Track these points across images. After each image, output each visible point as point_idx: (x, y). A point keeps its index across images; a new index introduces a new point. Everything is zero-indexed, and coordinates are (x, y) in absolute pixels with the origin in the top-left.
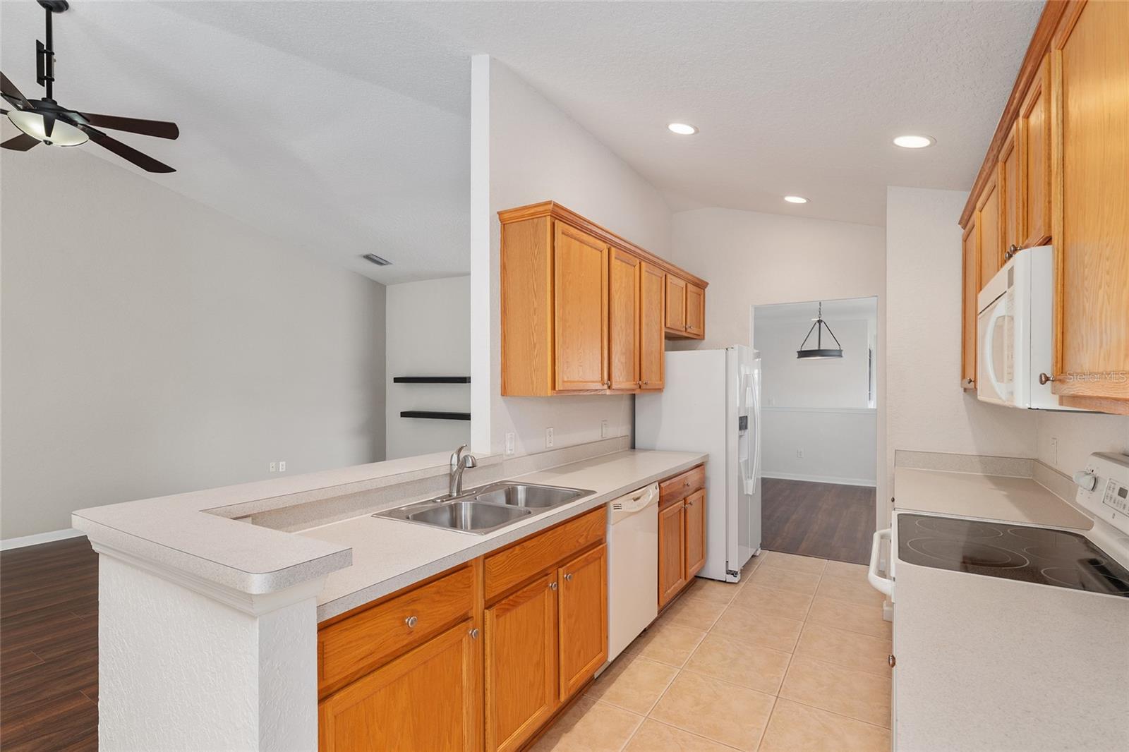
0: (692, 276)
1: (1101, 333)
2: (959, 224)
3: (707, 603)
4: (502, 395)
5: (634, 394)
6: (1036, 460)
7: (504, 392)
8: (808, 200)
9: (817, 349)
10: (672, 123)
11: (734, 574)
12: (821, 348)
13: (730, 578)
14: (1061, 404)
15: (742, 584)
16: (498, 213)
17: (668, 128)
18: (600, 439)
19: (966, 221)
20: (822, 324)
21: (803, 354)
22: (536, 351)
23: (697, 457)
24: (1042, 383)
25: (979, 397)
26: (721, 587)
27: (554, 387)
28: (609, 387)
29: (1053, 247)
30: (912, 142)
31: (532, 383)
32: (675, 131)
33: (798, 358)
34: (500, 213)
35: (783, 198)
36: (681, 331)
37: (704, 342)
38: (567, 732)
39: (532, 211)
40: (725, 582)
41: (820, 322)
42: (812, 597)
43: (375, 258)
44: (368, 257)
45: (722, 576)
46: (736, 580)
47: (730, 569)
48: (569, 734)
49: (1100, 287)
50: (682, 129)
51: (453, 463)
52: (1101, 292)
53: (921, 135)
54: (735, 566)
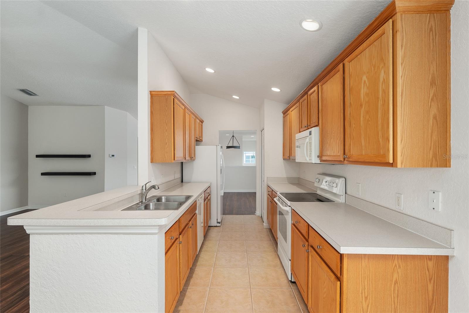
0: (201, 119)
1: (332, 148)
2: (282, 112)
3: (213, 233)
4: (151, 162)
5: (182, 162)
6: (299, 178)
7: (152, 161)
8: (240, 98)
9: (232, 146)
10: (207, 68)
11: (219, 223)
12: (234, 146)
13: (218, 225)
14: (321, 162)
15: (222, 226)
16: (150, 91)
17: (205, 69)
18: (174, 179)
19: (285, 112)
20: (234, 137)
21: (228, 147)
22: (167, 146)
23: (209, 184)
24: (318, 157)
25: (296, 161)
26: (216, 228)
27: (174, 160)
28: (185, 159)
29: (320, 128)
30: (276, 90)
31: (165, 157)
32: (208, 71)
33: (227, 148)
34: (151, 92)
35: (232, 96)
36: (198, 138)
37: (202, 142)
38: (191, 278)
39: (166, 93)
40: (217, 226)
41: (233, 136)
42: (243, 226)
43: (29, 92)
44: (23, 91)
45: (216, 224)
46: (220, 225)
47: (218, 221)
48: (192, 278)
49: (332, 138)
50: (210, 70)
51: (143, 189)
52: (332, 140)
53: (278, 88)
54: (219, 221)
